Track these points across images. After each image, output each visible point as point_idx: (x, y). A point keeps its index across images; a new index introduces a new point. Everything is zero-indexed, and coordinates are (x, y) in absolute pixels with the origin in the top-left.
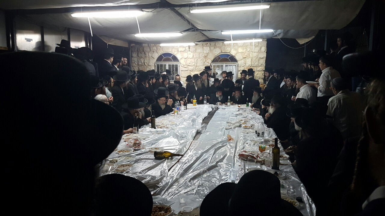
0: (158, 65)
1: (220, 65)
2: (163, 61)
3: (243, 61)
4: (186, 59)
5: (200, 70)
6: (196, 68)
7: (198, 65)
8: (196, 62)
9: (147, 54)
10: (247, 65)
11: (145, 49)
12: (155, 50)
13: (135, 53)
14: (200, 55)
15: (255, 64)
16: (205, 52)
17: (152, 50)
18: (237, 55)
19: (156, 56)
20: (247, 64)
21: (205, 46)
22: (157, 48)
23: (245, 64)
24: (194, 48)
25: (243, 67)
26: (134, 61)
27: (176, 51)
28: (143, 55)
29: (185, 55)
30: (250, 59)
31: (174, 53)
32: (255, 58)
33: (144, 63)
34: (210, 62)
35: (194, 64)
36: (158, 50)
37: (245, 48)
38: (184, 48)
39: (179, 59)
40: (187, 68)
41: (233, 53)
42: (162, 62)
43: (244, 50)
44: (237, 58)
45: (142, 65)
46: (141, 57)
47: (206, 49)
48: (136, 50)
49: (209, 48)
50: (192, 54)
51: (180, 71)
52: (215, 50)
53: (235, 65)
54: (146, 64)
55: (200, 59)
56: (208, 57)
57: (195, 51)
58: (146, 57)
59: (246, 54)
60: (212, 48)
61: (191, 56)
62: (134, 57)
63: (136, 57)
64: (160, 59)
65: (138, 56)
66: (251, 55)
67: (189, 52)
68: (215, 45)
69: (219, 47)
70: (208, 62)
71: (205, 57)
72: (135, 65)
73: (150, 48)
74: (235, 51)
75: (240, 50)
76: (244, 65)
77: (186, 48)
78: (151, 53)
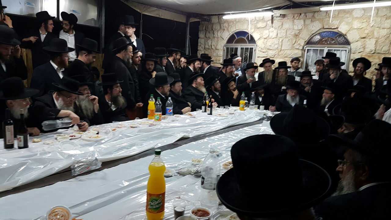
0: (227, 49)
1: (319, 49)
2: (235, 43)
3: (359, 44)
4: (266, 40)
5: (285, 56)
6: (280, 54)
7: (283, 49)
8: (281, 44)
9: (216, 33)
10: (368, 50)
11: (214, 27)
12: (226, 27)
13: (202, 32)
14: (288, 34)
15: (383, 49)
16: (296, 28)
17: (222, 27)
18: (351, 32)
19: (226, 36)
20: (366, 49)
21: (297, 18)
22: (228, 24)
23: (364, 48)
24: (279, 23)
25: (359, 54)
26: (201, 43)
27: (253, 27)
28: (211, 35)
29: (266, 33)
30: (373, 41)
31: (250, 30)
32: (383, 39)
33: (211, 45)
34: (303, 44)
35: (276, 46)
36: (230, 27)
37: (365, 21)
38: (266, 23)
39: (256, 39)
40: (266, 53)
41: (343, 29)
42: (233, 44)
43: (364, 25)
44: (350, 37)
45: (209, 49)
46: (209, 38)
47: (299, 24)
48: (204, 28)
49: (302, 21)
50: (275, 32)
51: (256, 58)
52: (312, 24)
53: (346, 50)
54: (213, 47)
55: (287, 39)
56: (300, 36)
57: (281, 27)
58: (214, 37)
59: (366, 32)
60: (308, 22)
61: (274, 34)
62: (201, 38)
63: (203, 38)
64: (231, 40)
65: (206, 37)
66: (375, 33)
67: (272, 29)
68: (313, 16)
69: (318, 20)
70: (299, 44)
71: (296, 36)
72: (202, 49)
73: (220, 25)
74: (347, 26)
75: (356, 24)
76: (362, 50)
77: (268, 23)
78: (221, 32)
